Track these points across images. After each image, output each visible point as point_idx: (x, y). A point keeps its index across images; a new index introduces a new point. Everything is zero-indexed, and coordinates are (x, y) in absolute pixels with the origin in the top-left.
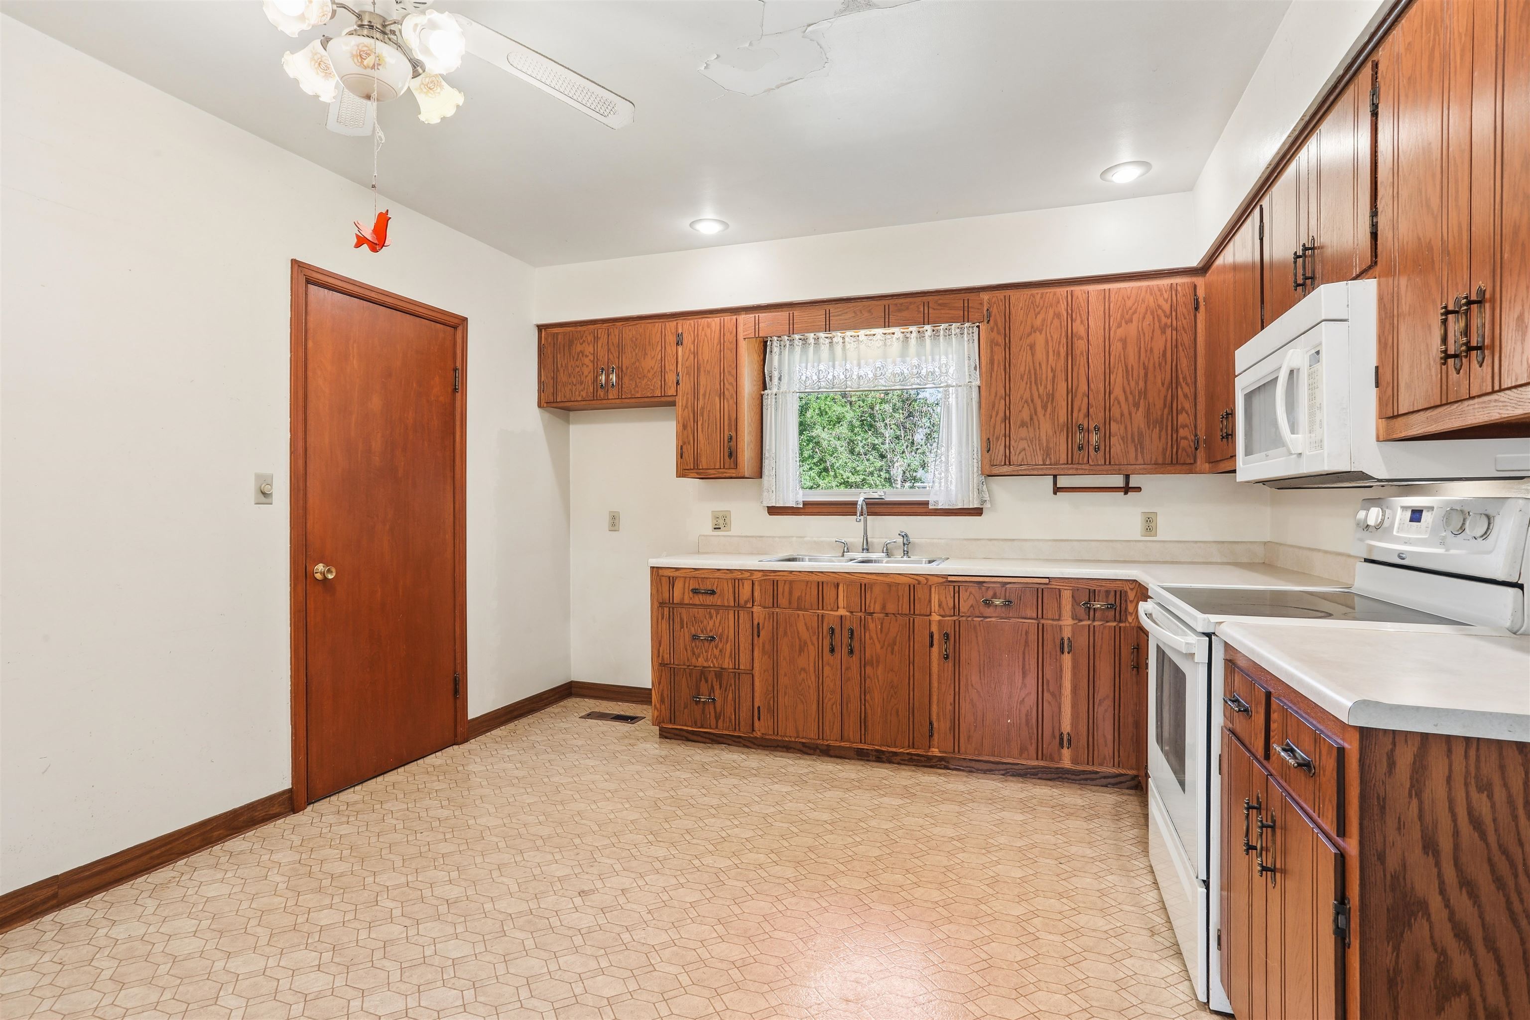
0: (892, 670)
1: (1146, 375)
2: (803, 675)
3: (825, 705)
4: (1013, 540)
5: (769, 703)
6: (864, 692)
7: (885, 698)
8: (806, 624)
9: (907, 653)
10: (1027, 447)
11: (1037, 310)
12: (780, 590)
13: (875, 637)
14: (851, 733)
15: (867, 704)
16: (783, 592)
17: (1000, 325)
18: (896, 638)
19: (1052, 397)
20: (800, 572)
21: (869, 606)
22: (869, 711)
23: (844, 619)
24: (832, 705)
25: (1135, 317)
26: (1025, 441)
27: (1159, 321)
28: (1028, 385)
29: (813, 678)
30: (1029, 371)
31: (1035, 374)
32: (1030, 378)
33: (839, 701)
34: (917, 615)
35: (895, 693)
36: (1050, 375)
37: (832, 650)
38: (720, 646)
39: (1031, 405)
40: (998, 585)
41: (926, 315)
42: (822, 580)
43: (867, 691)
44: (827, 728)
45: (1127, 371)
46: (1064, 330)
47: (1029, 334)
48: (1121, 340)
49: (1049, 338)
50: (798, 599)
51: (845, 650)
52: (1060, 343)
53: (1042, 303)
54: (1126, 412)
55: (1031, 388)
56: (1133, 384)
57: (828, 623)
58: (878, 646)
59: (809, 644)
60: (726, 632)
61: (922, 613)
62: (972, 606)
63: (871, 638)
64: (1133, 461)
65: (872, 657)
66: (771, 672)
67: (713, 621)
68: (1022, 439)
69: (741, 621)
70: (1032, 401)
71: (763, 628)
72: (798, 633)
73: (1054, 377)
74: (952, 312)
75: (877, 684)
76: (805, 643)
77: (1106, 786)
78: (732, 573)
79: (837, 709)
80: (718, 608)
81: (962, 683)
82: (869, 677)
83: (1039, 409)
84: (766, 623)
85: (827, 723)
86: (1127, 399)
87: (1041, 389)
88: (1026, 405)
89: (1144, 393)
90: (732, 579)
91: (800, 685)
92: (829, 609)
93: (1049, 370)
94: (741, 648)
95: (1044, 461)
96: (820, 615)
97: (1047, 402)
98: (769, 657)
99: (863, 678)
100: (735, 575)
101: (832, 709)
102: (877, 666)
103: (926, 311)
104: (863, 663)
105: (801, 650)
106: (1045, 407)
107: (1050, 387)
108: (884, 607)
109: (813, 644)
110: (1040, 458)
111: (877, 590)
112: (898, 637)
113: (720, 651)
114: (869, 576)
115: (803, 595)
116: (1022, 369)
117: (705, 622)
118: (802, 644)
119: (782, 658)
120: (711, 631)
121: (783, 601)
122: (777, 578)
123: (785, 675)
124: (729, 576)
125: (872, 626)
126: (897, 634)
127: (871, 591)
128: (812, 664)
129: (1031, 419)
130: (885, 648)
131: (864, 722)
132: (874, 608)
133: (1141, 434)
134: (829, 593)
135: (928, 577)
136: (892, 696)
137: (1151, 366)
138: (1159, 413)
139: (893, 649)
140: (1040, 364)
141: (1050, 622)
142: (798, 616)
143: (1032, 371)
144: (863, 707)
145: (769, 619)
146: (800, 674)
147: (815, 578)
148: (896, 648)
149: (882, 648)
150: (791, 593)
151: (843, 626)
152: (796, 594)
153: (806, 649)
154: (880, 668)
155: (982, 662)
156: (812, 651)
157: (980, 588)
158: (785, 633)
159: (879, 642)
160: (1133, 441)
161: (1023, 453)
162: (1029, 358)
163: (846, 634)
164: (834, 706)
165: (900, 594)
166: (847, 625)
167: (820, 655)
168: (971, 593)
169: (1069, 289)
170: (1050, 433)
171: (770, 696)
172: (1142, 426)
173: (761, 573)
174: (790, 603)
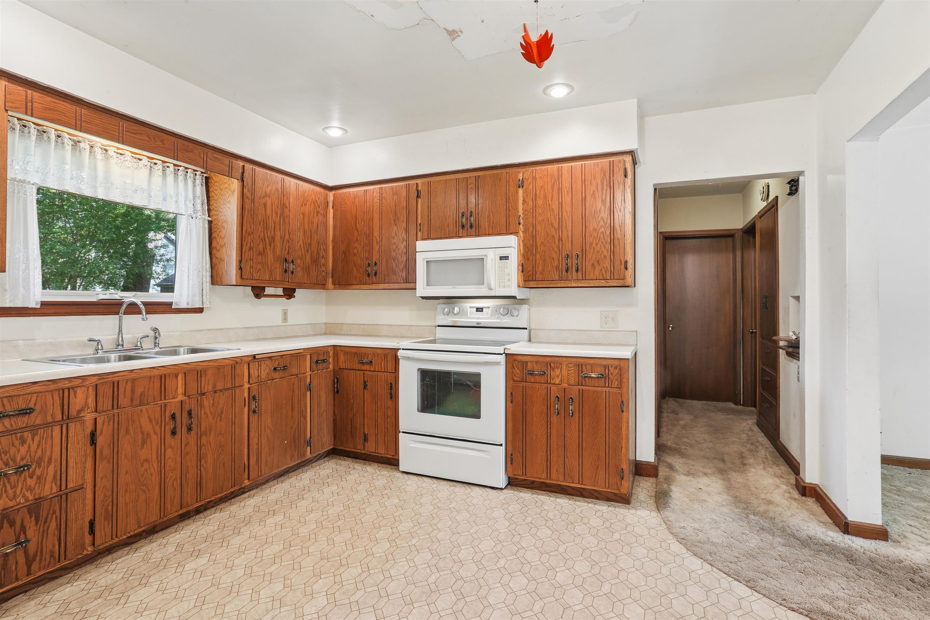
0: (221, 434)
1: (311, 235)
2: (146, 465)
3: (166, 485)
4: (222, 329)
5: (107, 510)
6: (200, 458)
7: (215, 457)
8: (149, 417)
9: (231, 417)
10: (261, 269)
11: (269, 183)
12: (121, 390)
13: (208, 411)
14: (189, 498)
15: (202, 468)
16: (125, 391)
17: (249, 185)
18: (223, 408)
19: (273, 238)
20: (141, 369)
21: (204, 388)
22: (204, 473)
23: (184, 403)
24: (174, 480)
25: (308, 203)
26: (260, 265)
27: (316, 208)
28: (263, 229)
29: (155, 465)
30: (264, 221)
31: (266, 222)
32: (264, 225)
33: (179, 475)
34: (237, 387)
35: (222, 451)
36: (273, 225)
37: (174, 433)
38: (38, 472)
39: (264, 242)
40: (279, 357)
41: (205, 162)
42: (165, 372)
43: (202, 458)
44: (168, 506)
45: (304, 232)
46: (280, 200)
47: (264, 197)
48: (302, 214)
49: (273, 203)
50: (141, 394)
51: (185, 429)
52: (278, 207)
53: (270, 179)
54: (304, 254)
55: (264, 231)
56: (306, 239)
57: (171, 411)
58: (210, 418)
59: (152, 434)
60: (48, 453)
61: (240, 385)
62: (268, 374)
63: (205, 413)
64: (306, 282)
65: (206, 428)
66: (110, 476)
67: (26, 446)
68: (259, 263)
69: (70, 434)
70: (265, 239)
71: (101, 433)
72: (141, 427)
73: (275, 226)
74: (222, 166)
75: (210, 448)
76: (148, 435)
77: (316, 461)
78: (57, 383)
79: (177, 485)
80: (34, 429)
81: (262, 427)
82: (203, 446)
83: (268, 246)
84: (105, 427)
85: (168, 500)
86: (304, 246)
87: (269, 233)
88: (261, 242)
89: (310, 245)
90: (58, 390)
91: (142, 476)
92: (171, 397)
93: (273, 222)
94: (71, 465)
95: (269, 278)
96: (163, 404)
97: (271, 242)
98: (108, 462)
99: (199, 447)
100: (60, 385)
101: (173, 485)
102: (210, 434)
103: (205, 159)
104: (199, 435)
105: (144, 442)
106: (270, 245)
107: (273, 233)
108: (214, 386)
109: (156, 433)
110: (268, 277)
111: (210, 373)
112: (225, 407)
113: (38, 478)
114: (203, 364)
115: (146, 391)
116: (260, 218)
117: (13, 450)
118: (145, 436)
119: (123, 457)
120: (22, 459)
121: (124, 401)
122: (116, 379)
123: (127, 473)
124: (52, 387)
125: (206, 403)
126: (224, 405)
127: (205, 375)
128: (154, 452)
129: (264, 251)
130: (215, 418)
131: (199, 484)
132: (208, 389)
133: (309, 267)
134: (170, 383)
135: (242, 358)
136: (220, 453)
137: (313, 231)
138: (315, 257)
139: (221, 417)
140: (268, 217)
141: (302, 375)
142: (141, 411)
143: (265, 221)
144: (199, 472)
145: (109, 423)
146: (142, 466)
147: (156, 372)
148: (223, 416)
149: (213, 418)
150: (133, 391)
151: (183, 410)
152: (139, 390)
153: (149, 441)
154: (212, 435)
155: (273, 409)
156: (155, 439)
157: (272, 361)
158: (127, 432)
159: (211, 414)
160: (306, 271)
161: (259, 272)
162: (264, 212)
163: (185, 415)
164: (175, 482)
165: (226, 373)
166: (187, 408)
167: (163, 441)
168: (267, 365)
169: (283, 176)
170: (273, 261)
171: (108, 501)
172: (309, 263)
173: (96, 378)
174: (132, 400)
